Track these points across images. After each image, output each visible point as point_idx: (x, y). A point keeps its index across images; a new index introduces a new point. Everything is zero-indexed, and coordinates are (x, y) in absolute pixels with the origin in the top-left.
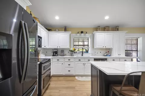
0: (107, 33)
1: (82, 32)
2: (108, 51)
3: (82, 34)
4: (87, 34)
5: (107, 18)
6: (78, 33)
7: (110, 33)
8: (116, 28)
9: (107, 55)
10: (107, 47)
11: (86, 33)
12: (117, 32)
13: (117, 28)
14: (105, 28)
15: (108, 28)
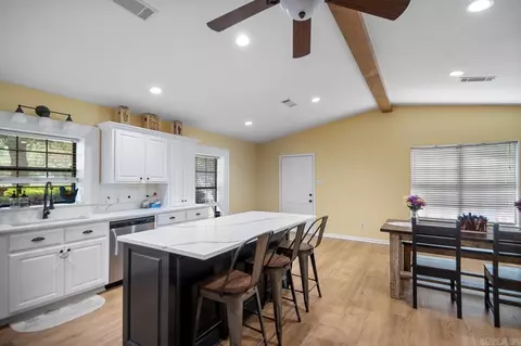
0: (153, 137)
1: (42, 112)
2: (155, 194)
3: (45, 121)
4: (71, 126)
5: (156, 91)
6: (19, 110)
7: (159, 138)
8: (175, 126)
9: (150, 206)
10: (152, 180)
11: (69, 119)
12: (178, 136)
13: (178, 125)
14: (145, 120)
15: (153, 120)
